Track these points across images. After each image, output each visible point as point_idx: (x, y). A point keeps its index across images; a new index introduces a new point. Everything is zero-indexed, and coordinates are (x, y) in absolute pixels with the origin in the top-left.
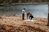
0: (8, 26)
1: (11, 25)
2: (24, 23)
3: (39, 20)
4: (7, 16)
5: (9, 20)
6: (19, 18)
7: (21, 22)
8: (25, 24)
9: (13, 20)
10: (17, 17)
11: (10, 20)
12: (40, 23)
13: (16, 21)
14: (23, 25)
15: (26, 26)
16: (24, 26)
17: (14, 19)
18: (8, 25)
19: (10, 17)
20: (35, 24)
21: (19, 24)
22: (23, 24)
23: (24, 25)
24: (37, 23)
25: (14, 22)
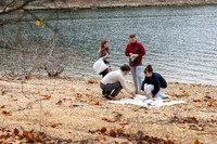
0: (21, 133)
1: (37, 128)
2: (111, 117)
3: (200, 96)
4: (12, 77)
5: (22, 101)
6: (80, 87)
7: (96, 109)
8: (117, 126)
9: (48, 98)
10: (70, 85)
11: (32, 100)
12: (203, 115)
13: (67, 103)
14: (103, 130)
15: (121, 134)
16: (113, 135)
17: (56, 97)
18: (16, 131)
19: (29, 85)
20: (174, 120)
21: (82, 121)
22: (106, 125)
23: (109, 127)
24: (185, 115)
25: (53, 111)
